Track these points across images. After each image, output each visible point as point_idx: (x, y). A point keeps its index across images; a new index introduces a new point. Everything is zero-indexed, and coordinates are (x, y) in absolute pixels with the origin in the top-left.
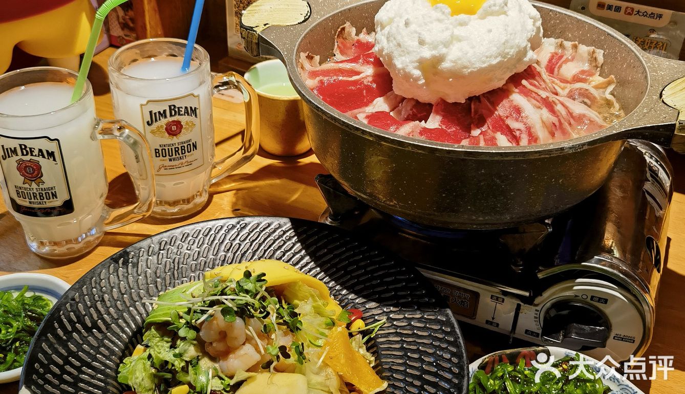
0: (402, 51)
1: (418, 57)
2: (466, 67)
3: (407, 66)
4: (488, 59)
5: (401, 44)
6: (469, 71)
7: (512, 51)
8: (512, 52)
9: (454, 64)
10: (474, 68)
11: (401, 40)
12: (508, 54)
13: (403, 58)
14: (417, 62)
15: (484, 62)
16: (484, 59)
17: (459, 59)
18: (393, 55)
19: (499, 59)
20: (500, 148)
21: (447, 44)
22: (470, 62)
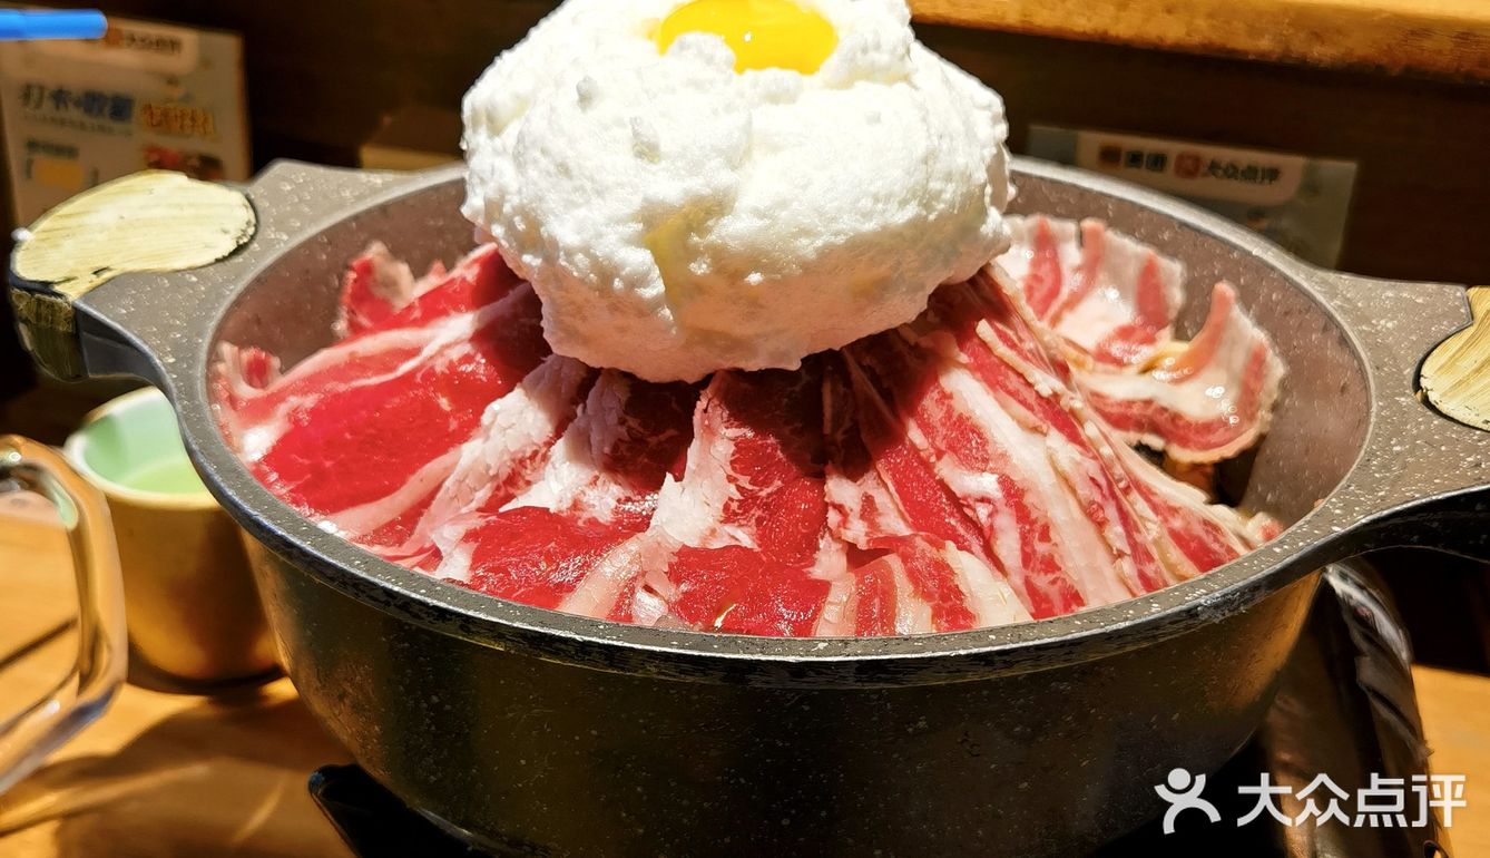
0: (576, 189)
1: (636, 202)
2: (805, 232)
3: (600, 235)
4: (880, 206)
5: (572, 164)
6: (819, 243)
7: (951, 188)
8: (950, 192)
9: (767, 222)
10: (837, 234)
11: (570, 153)
12: (937, 196)
13: (582, 212)
14: (634, 218)
15: (867, 215)
16: (866, 203)
17: (783, 204)
18: (544, 206)
19: (911, 211)
20: (980, 636)
21: (736, 157)
22: (820, 212)
